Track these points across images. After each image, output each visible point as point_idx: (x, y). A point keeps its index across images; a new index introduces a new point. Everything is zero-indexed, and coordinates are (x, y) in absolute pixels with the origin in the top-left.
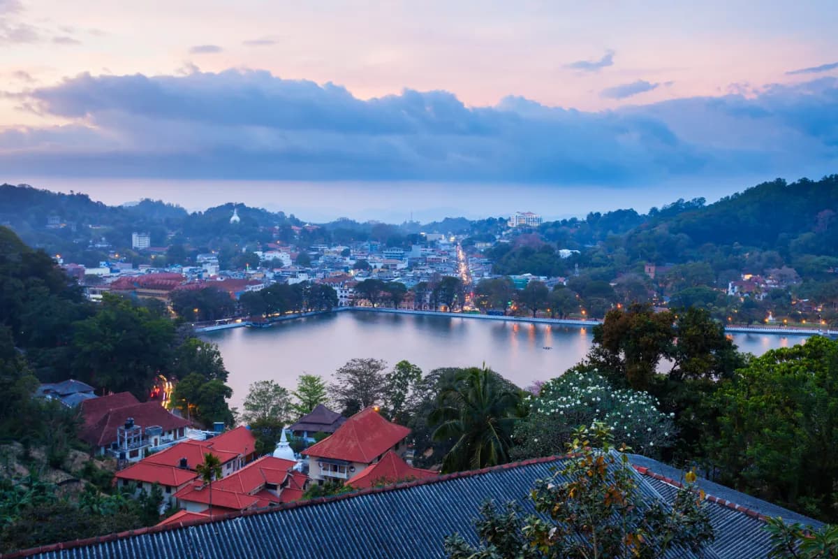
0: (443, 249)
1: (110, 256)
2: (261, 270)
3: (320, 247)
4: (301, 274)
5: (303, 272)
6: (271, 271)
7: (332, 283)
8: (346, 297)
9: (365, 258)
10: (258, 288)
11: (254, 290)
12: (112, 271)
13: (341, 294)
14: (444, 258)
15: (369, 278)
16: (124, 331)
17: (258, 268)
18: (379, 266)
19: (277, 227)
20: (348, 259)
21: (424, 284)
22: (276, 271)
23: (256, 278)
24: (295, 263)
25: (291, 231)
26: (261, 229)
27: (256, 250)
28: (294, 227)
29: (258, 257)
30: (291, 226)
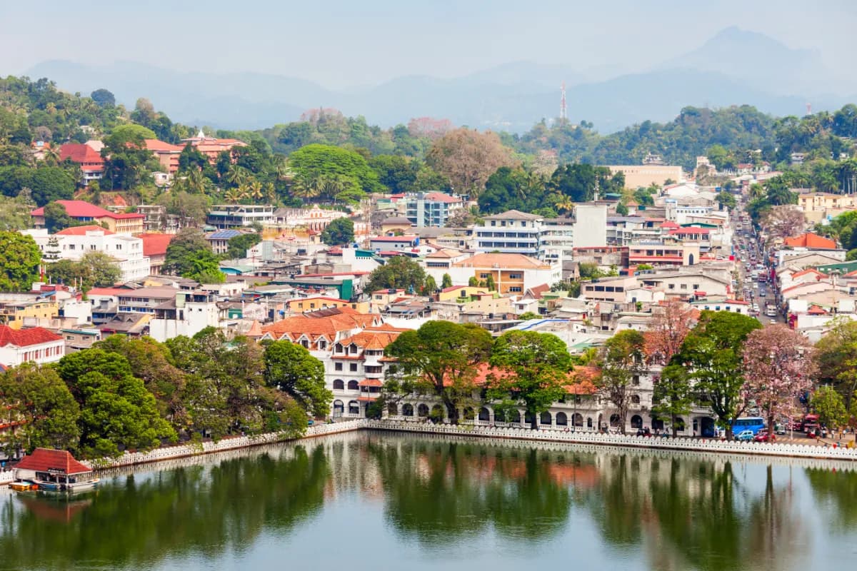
0: (681, 219)
2: (48, 292)
3: (248, 215)
4: (195, 306)
5: (200, 299)
6: (82, 296)
7: (306, 337)
8: (353, 385)
9: (408, 250)
10: (49, 355)
11: (42, 360)
13: (339, 375)
14: (690, 248)
15: (434, 317)
17: (36, 287)
18: (461, 276)
19: (96, 145)
20: (349, 253)
21: (636, 340)
22: (97, 296)
23: (29, 323)
24: (164, 270)
25: (144, 157)
26: (40, 150)
27: (27, 226)
28: (153, 144)
29: (33, 249)
30: (140, 139)
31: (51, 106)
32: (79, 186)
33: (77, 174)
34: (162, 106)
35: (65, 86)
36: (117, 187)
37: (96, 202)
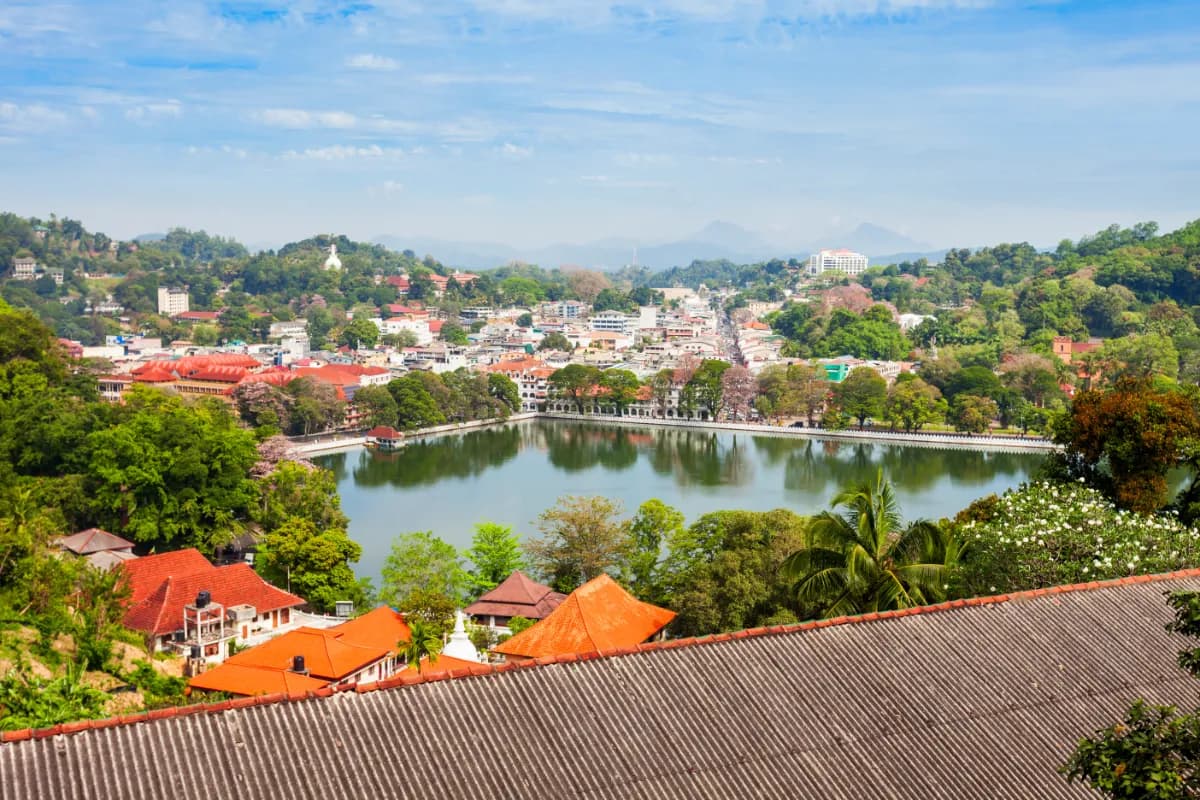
0: (692, 314)
1: (122, 326)
2: (382, 350)
3: (480, 312)
4: (455, 356)
5: (457, 353)
6: (399, 351)
7: (509, 371)
8: (532, 395)
9: (559, 329)
10: (383, 380)
11: (379, 383)
12: (127, 351)
13: (525, 390)
14: (696, 329)
15: (571, 362)
16: (178, 449)
17: (376, 347)
18: (585, 342)
19: (406, 277)
20: (530, 330)
21: (670, 373)
22: (406, 351)
23: (373, 364)
24: (439, 339)
25: (429, 283)
26: (377, 280)
27: (371, 317)
28: (434, 277)
29: (375, 328)
30: (427, 274)
31: (383, 258)
32: (397, 297)
33: (396, 291)
34: (437, 258)
35: (389, 248)
36: (416, 298)
37: (406, 305)
